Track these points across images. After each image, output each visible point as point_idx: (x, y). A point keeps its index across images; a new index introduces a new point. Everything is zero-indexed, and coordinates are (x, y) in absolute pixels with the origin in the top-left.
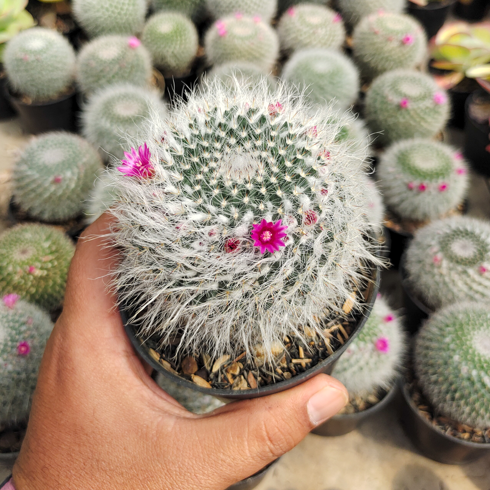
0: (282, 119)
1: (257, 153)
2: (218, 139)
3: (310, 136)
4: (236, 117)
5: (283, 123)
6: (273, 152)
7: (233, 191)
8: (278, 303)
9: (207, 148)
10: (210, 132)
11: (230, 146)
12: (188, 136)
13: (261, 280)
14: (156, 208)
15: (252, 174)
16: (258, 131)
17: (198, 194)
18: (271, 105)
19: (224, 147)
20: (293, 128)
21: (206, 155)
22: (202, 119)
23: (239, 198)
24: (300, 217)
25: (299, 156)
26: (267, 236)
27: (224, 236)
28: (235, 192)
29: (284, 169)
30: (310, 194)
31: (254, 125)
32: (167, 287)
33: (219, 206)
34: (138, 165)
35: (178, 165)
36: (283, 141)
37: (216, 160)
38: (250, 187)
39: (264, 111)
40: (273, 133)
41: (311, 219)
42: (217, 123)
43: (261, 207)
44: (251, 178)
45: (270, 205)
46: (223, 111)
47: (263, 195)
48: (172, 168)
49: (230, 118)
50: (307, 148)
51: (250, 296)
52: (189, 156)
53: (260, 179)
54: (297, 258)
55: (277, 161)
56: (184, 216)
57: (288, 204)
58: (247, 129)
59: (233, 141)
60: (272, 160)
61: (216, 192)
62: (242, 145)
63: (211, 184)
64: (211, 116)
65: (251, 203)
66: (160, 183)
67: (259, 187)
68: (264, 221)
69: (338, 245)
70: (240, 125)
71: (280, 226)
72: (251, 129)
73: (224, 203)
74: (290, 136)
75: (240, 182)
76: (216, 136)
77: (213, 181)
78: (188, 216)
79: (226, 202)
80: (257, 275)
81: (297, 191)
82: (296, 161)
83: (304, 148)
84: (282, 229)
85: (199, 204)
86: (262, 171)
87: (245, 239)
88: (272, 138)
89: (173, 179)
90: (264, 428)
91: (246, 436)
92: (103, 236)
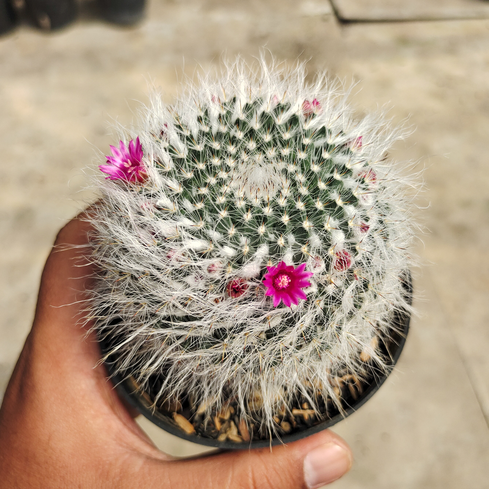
0: (319, 123)
1: (281, 165)
2: (233, 141)
3: (353, 149)
4: (259, 113)
5: (320, 127)
6: (304, 166)
7: (245, 216)
8: (287, 363)
9: (218, 151)
10: (224, 129)
11: (247, 152)
12: (195, 133)
13: (270, 334)
14: (143, 226)
15: (270, 195)
16: (287, 136)
17: (199, 215)
18: (306, 102)
19: (239, 153)
20: (333, 135)
21: (216, 161)
22: (215, 111)
23: (253, 227)
24: (329, 260)
25: (337, 176)
26: (284, 281)
27: (227, 276)
28: (248, 217)
29: (315, 192)
30: (345, 228)
31: (282, 128)
32: (149, 325)
33: (225, 234)
34: (126, 165)
35: (177, 171)
36: (318, 151)
37: (228, 169)
38: (268, 211)
39: (297, 109)
40: (306, 141)
41: (342, 263)
42: (234, 119)
43: (281, 242)
44: (271, 199)
45: (292, 238)
46: (243, 104)
47: (285, 226)
48: (168, 174)
49: (252, 115)
50: (348, 166)
51: (252, 352)
52: (193, 161)
53: (282, 202)
54: (319, 311)
55: (308, 179)
56: (178, 242)
57: (315, 240)
58: (272, 131)
59: (252, 145)
60: (301, 178)
61: (224, 214)
62: (264, 153)
63: (217, 203)
64: (228, 109)
65: (267, 233)
66: (152, 192)
67: (281, 214)
68: (283, 263)
69: (373, 296)
70: (264, 126)
71: (304, 272)
72: (278, 133)
73: (232, 231)
74: (327, 147)
75: (256, 203)
76: (231, 136)
77: (221, 198)
78: (183, 243)
79: (234, 230)
80: (266, 327)
81: (330, 223)
82: (331, 182)
83: (344, 166)
84: (306, 275)
85: (199, 228)
86: (286, 192)
87: (254, 284)
88: (304, 148)
89: (168, 190)
90: (250, 475)
91: (229, 481)
92: (78, 247)
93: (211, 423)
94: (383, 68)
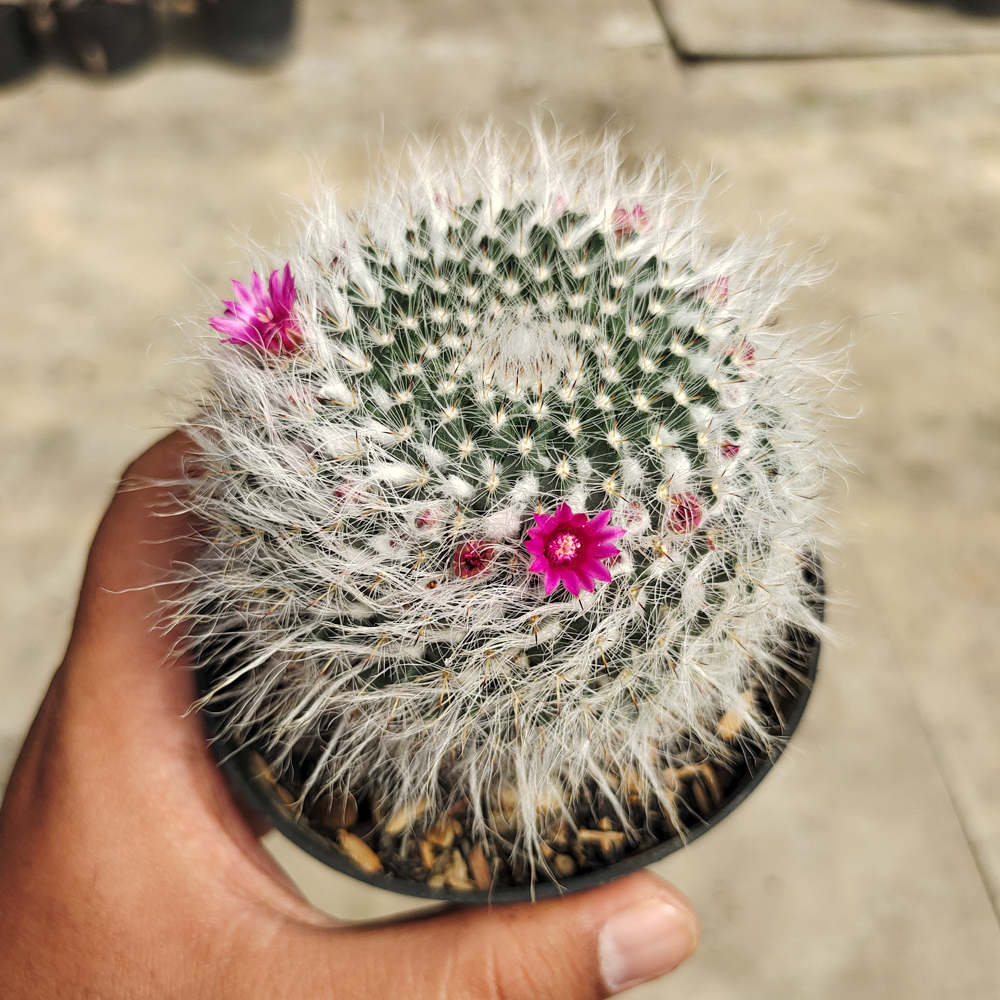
0: (646, 249)
1: (569, 327)
2: (475, 278)
3: (710, 300)
4: (528, 227)
5: (646, 258)
6: (613, 327)
7: (493, 418)
8: (569, 716)
9: (444, 297)
10: (457, 256)
11: (501, 298)
12: (401, 260)
13: (535, 655)
14: (290, 436)
15: (549, 380)
16: (580, 271)
17: (402, 414)
18: (620, 211)
19: (486, 300)
20: (671, 273)
21: (439, 315)
22: (440, 222)
23: (508, 438)
24: (658, 508)
25: (678, 349)
26: (568, 546)
27: (455, 533)
28: (499, 421)
29: (634, 377)
30: (691, 449)
31: (571, 255)
32: (296, 635)
33: (453, 452)
34: (263, 319)
35: (361, 331)
36: (642, 304)
37: (462, 331)
38: (539, 411)
39: (602, 220)
40: (618, 281)
41: (685, 514)
42: (477, 237)
43: (563, 469)
44: (545, 389)
45: (585, 465)
46: (497, 209)
47: (572, 440)
48: (345, 338)
49: (512, 228)
50: (700, 331)
51: (501, 690)
52: (395, 312)
53: (568, 395)
54: (635, 610)
55: (620, 353)
56: (359, 467)
57: (633, 470)
58: (552, 259)
59: (511, 287)
60: (606, 350)
61: (451, 413)
62: (535, 301)
63: (439, 392)
64: (467, 217)
65: (536, 457)
66: (309, 371)
67: (565, 415)
68: (566, 508)
69: (744, 590)
70: (535, 250)
71: (606, 528)
72: (563, 263)
73: (467, 446)
74: (659, 293)
75: (516, 395)
76: (472, 269)
77: (446, 384)
78: (369, 467)
79: (471, 444)
80: (528, 641)
81: (662, 438)
82: (667, 360)
83: (692, 331)
84: (611, 535)
85: (402, 439)
86: (576, 376)
87: (508, 549)
88: (613, 293)
89: (340, 364)
90: (490, 963)
91: (447, 975)
92: (162, 483)
93: (415, 853)
94: (767, 151)
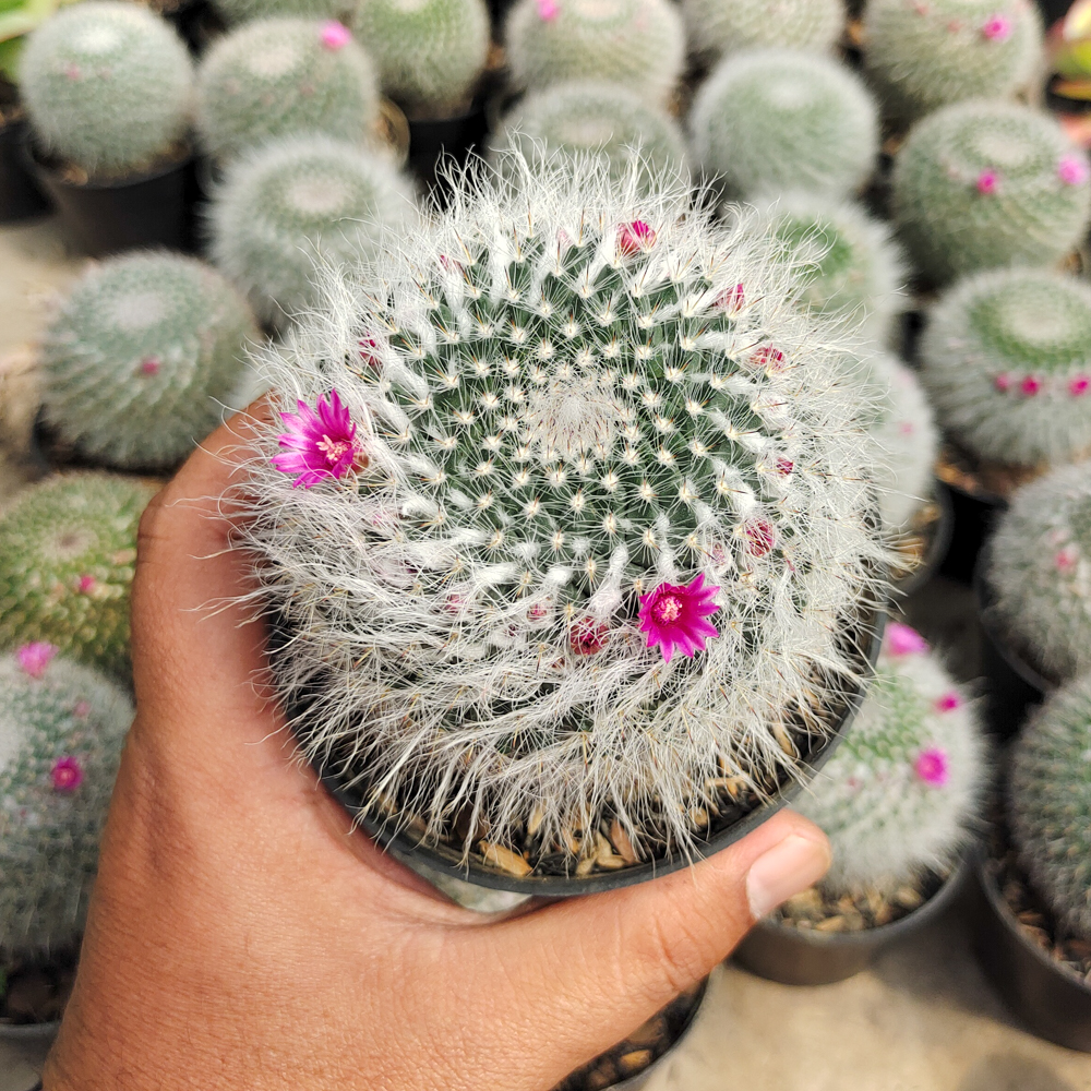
2: (508, 350)
3: (732, 315)
4: (542, 275)
6: (653, 375)
7: (573, 504)
9: (488, 380)
10: (486, 332)
12: (432, 345)
16: (606, 319)
17: (489, 520)
21: (490, 401)
25: (717, 383)
28: (579, 504)
31: (594, 305)
34: (323, 447)
37: (515, 411)
38: (611, 483)
40: (645, 322)
43: (648, 538)
50: (731, 355)
53: (631, 457)
54: (738, 638)
56: (465, 582)
57: (706, 514)
59: (546, 350)
60: (652, 399)
61: (532, 508)
62: (573, 362)
71: (702, 589)
72: (590, 318)
73: (556, 537)
77: (519, 476)
78: (473, 579)
79: (560, 534)
82: (712, 399)
84: (707, 594)
85: (497, 546)
86: (633, 434)
89: (418, 480)
90: (655, 932)
